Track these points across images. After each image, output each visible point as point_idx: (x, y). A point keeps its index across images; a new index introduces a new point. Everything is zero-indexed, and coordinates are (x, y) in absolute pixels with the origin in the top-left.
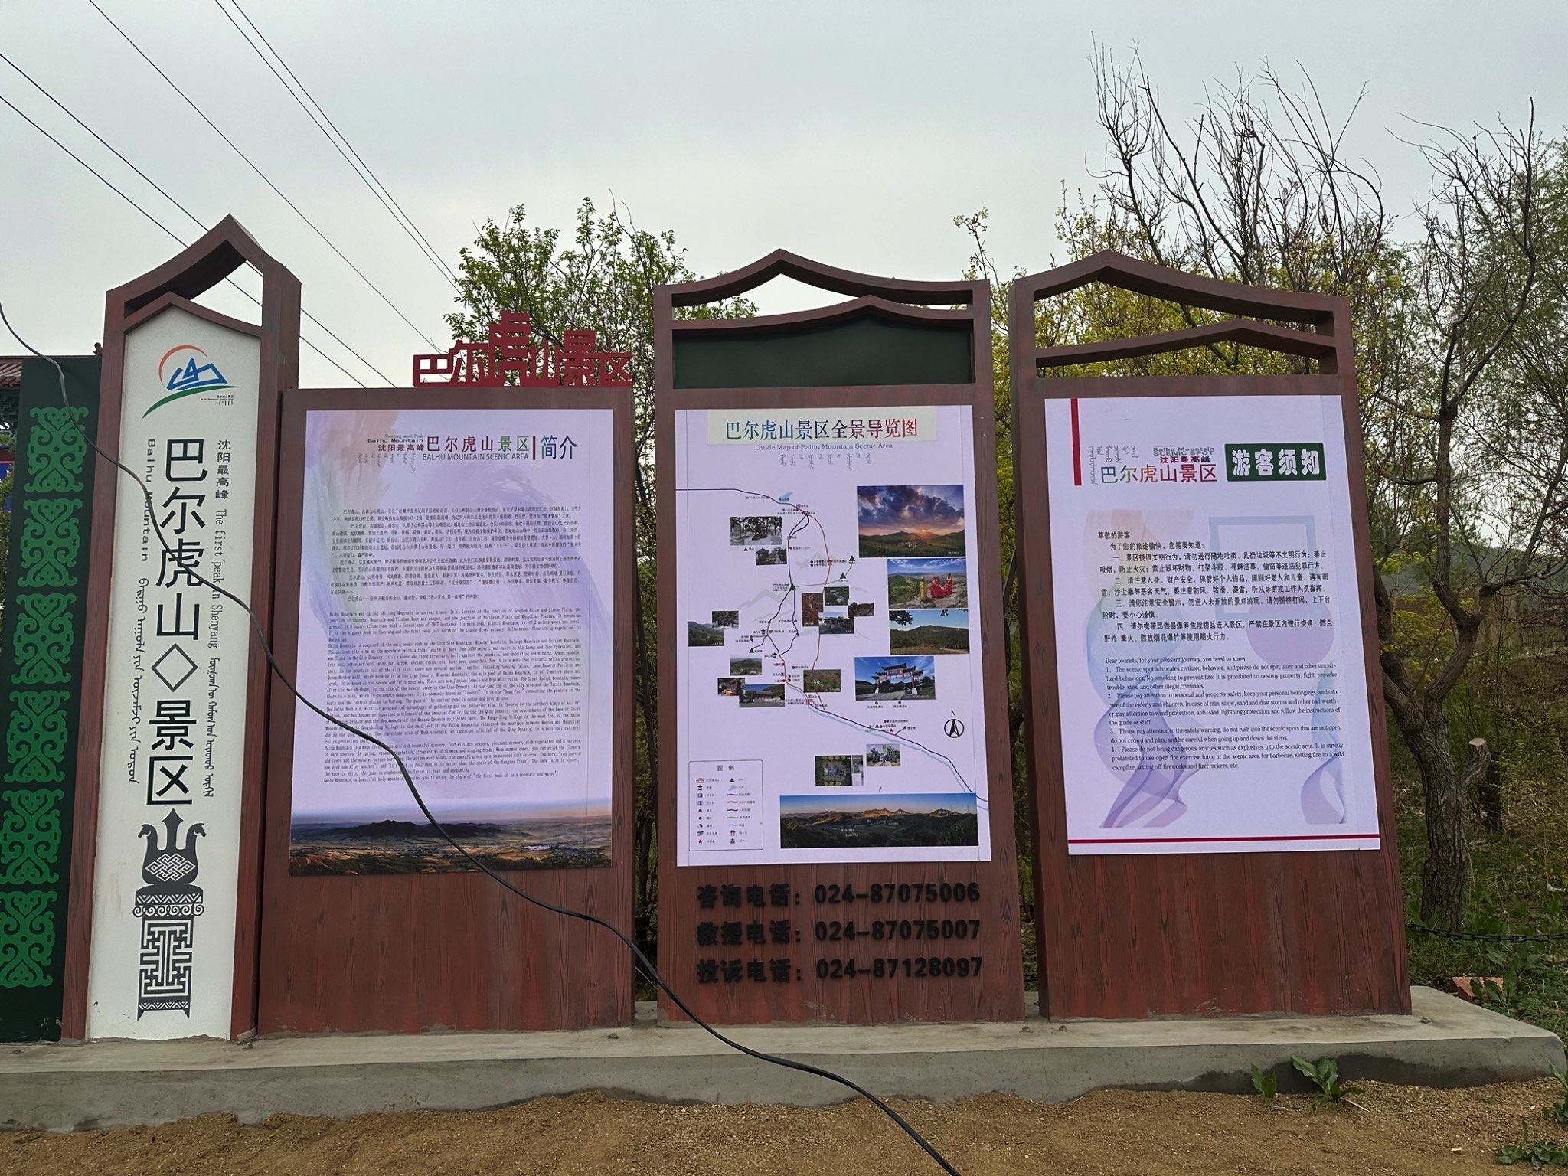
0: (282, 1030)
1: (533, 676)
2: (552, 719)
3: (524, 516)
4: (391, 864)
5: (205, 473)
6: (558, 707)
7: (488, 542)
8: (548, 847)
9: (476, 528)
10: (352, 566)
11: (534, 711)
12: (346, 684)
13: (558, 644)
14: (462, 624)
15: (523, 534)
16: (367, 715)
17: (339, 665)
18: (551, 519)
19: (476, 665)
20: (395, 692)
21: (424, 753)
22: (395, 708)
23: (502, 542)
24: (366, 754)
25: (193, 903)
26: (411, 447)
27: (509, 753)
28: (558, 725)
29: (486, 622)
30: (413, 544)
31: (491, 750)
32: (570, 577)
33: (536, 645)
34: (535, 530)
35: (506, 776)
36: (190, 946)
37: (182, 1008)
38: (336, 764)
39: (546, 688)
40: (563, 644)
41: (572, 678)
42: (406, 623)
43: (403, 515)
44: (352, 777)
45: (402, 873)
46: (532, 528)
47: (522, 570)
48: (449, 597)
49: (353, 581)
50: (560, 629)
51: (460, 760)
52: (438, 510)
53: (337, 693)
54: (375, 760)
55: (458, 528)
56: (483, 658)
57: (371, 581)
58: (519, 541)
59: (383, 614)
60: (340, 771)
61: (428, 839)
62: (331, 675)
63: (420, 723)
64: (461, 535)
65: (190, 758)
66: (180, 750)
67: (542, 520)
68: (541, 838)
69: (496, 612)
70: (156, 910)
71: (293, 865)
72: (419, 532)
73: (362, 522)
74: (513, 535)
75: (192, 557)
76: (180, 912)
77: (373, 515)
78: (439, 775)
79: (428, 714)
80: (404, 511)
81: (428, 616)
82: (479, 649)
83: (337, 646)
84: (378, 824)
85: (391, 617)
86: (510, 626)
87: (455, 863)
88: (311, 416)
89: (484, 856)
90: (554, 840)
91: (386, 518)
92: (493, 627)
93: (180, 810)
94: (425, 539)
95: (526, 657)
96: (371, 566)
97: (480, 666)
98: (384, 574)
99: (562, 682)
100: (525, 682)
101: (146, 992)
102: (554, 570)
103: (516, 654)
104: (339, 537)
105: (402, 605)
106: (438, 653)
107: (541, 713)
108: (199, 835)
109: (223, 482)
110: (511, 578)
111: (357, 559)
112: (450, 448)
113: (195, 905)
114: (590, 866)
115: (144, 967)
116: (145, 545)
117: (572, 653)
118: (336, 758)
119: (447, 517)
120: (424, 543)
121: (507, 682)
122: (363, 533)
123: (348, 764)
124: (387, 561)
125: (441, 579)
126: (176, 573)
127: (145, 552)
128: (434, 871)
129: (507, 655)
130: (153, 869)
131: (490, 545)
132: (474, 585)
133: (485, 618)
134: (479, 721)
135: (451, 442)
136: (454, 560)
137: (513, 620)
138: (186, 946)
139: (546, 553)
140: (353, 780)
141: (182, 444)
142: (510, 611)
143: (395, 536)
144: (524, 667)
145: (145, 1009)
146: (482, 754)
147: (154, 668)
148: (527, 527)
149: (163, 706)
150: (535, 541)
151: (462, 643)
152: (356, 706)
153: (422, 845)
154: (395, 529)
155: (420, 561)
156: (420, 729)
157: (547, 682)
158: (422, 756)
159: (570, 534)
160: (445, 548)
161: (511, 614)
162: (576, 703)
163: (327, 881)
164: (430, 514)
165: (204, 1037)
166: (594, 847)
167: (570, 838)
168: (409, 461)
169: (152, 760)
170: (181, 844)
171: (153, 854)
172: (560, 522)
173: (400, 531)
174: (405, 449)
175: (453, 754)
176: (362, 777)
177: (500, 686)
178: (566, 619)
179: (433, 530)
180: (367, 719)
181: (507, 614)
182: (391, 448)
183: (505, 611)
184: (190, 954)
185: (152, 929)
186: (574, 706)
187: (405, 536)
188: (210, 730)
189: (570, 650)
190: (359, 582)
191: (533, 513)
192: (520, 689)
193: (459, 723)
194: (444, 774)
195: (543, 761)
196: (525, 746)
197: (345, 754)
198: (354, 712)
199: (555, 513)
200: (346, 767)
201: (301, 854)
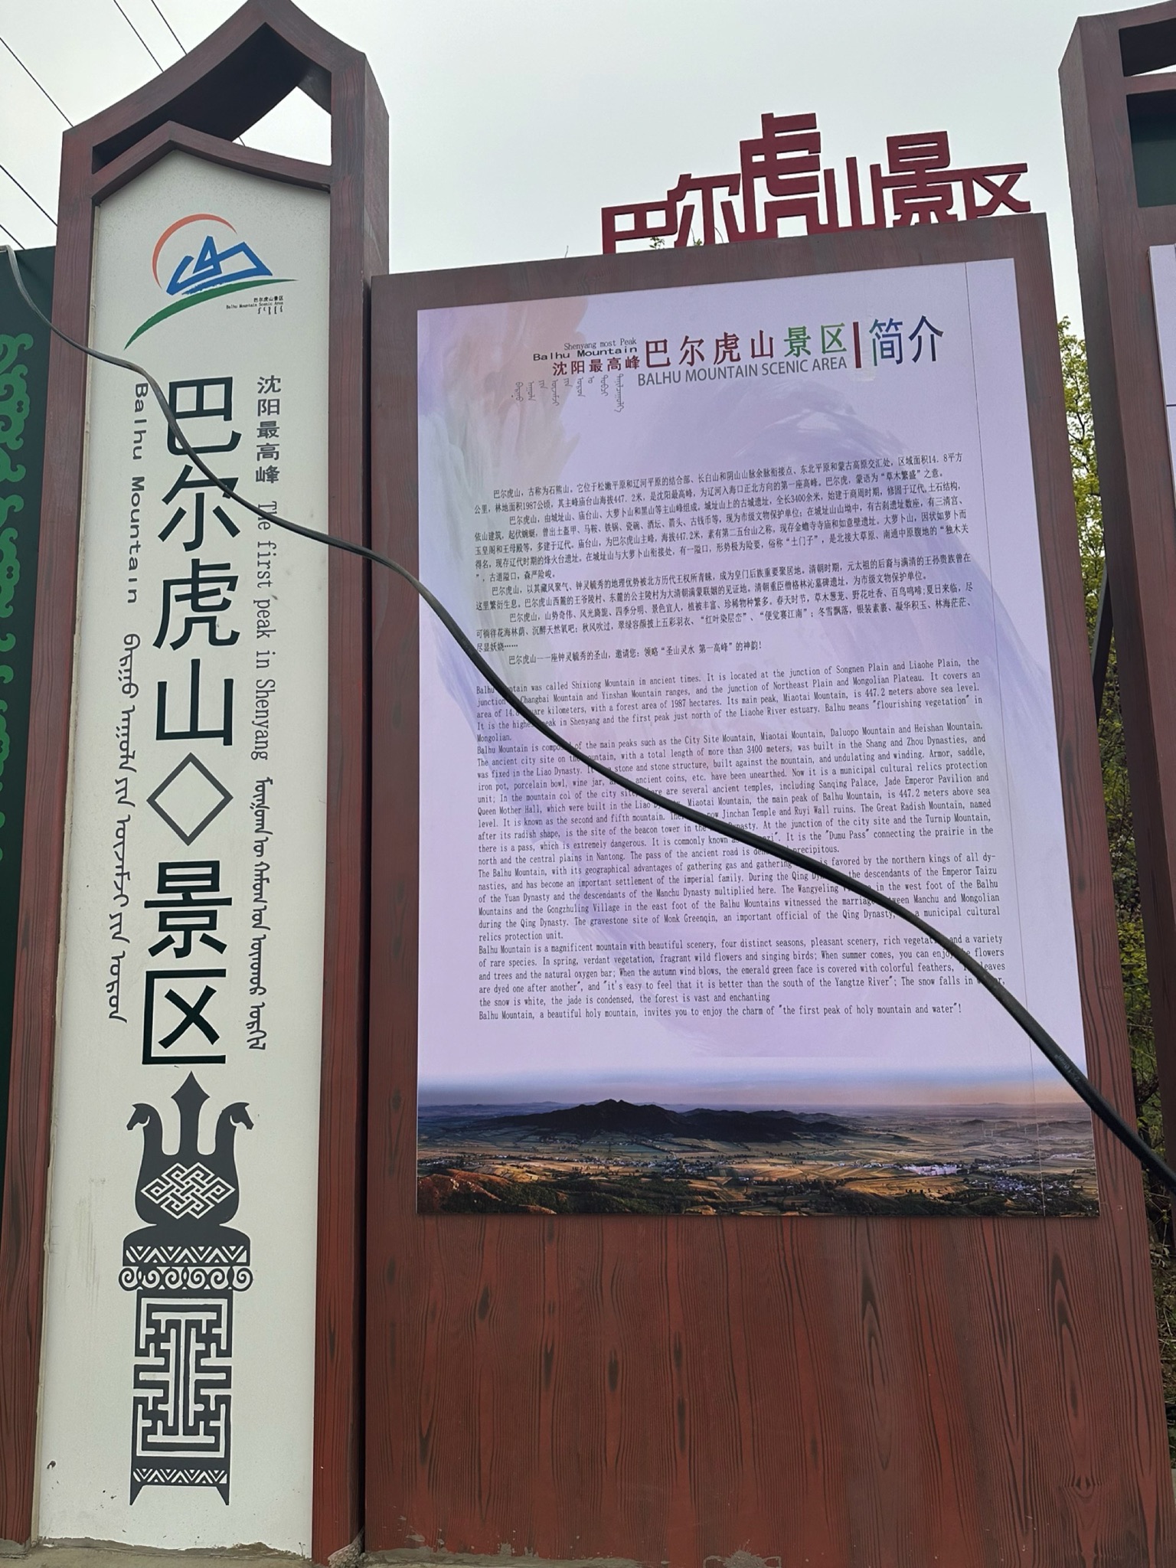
0: (413, 1545)
1: (886, 801)
2: (936, 893)
3: (844, 478)
4: (622, 1195)
5: (236, 437)
6: (948, 866)
7: (774, 536)
8: (954, 1169)
9: (748, 510)
10: (514, 596)
11: (897, 874)
12: (514, 824)
13: (935, 735)
14: (731, 701)
15: (845, 516)
16: (558, 884)
17: (498, 787)
18: (901, 483)
19: (765, 782)
20: (608, 838)
21: (672, 960)
22: (612, 870)
23: (803, 533)
24: (558, 963)
25: (232, 1263)
26: (614, 363)
27: (850, 963)
28: (951, 906)
29: (779, 694)
30: (628, 548)
31: (809, 956)
32: (949, 596)
33: (888, 738)
34: (870, 507)
35: (848, 1011)
36: (227, 1353)
37: (215, 1484)
38: (502, 983)
39: (916, 828)
40: (945, 734)
41: (972, 805)
42: (622, 702)
43: (606, 493)
44: (535, 1010)
45: (646, 1213)
46: (862, 502)
47: (848, 590)
48: (702, 649)
49: (518, 625)
50: (935, 704)
51: (749, 977)
52: (672, 481)
53: (497, 842)
54: (578, 974)
55: (712, 512)
56: (778, 768)
57: (552, 623)
58: (836, 531)
59: (576, 685)
60: (511, 996)
61: (695, 1142)
62: (485, 806)
63: (661, 900)
64: (721, 526)
65: (221, 973)
66: (202, 956)
67: (883, 485)
68: (936, 1148)
69: (799, 673)
70: (162, 1277)
71: (425, 1194)
72: (636, 526)
73: (530, 513)
74: (823, 518)
75: (217, 592)
76: (208, 1282)
77: (550, 497)
78: (706, 1005)
79: (677, 881)
80: (608, 486)
81: (663, 687)
82: (769, 749)
83: (493, 751)
84: (591, 1107)
85: (592, 691)
86: (831, 702)
87: (757, 1196)
88: (426, 319)
89: (815, 1185)
90: (967, 1155)
91: (574, 502)
92: (795, 705)
93: (203, 1074)
94: (651, 538)
95: (869, 764)
96: (550, 595)
97: (775, 784)
98: (575, 609)
99: (951, 813)
100: (867, 815)
101: (146, 1446)
102: (915, 583)
103: (845, 758)
104: (488, 543)
105: (614, 669)
106: (687, 760)
107: (912, 880)
108: (240, 1127)
109: (267, 452)
110: (825, 604)
111: (522, 584)
112: (689, 359)
113: (236, 1269)
114: (1053, 1213)
115: (142, 1393)
116: (133, 574)
117: (968, 753)
118: (500, 970)
119: (689, 493)
120: (650, 546)
121: (831, 815)
122: (532, 533)
123: (525, 983)
124: (579, 585)
125: (686, 613)
126: (189, 622)
127: (132, 586)
128: (712, 1211)
129: (829, 759)
130: (155, 1192)
131: (779, 542)
132: (750, 624)
133: (776, 686)
134: (780, 896)
135: (691, 350)
136: (708, 577)
137: (835, 689)
138: (220, 1354)
139: (894, 550)
140: (537, 1016)
141: (195, 389)
142: (828, 671)
143: (592, 536)
144: (866, 784)
145: (144, 1483)
146: (793, 963)
147: (151, 800)
148: (851, 502)
149: (169, 872)
150: (870, 528)
151: (735, 739)
152: (534, 866)
153: (683, 1156)
154: (593, 522)
155: (643, 581)
156: (662, 913)
157: (919, 814)
158: (669, 966)
159: (943, 509)
160: (690, 553)
161: (829, 677)
162: (986, 857)
163: (495, 1227)
164: (657, 489)
165: (258, 1549)
166: (1057, 1172)
167: (1001, 1150)
168: (612, 389)
169: (151, 976)
170: (206, 1145)
171: (154, 1163)
172: (921, 486)
173: (600, 524)
174: (604, 367)
175: (734, 964)
176: (554, 1009)
177: (819, 824)
178: (947, 683)
179: (663, 519)
180: (559, 891)
181: (822, 678)
182: (576, 367)
183: (817, 672)
184: (227, 1370)
185: (155, 1316)
186: (982, 864)
187: (612, 534)
188: (258, 920)
189: (963, 747)
190: (529, 626)
191: (863, 472)
192: (862, 829)
193: (740, 899)
194: (718, 1005)
195: (923, 982)
196: (884, 949)
197: (518, 963)
198: (531, 879)
199: (908, 468)
200: (521, 989)
201: (440, 1169)
